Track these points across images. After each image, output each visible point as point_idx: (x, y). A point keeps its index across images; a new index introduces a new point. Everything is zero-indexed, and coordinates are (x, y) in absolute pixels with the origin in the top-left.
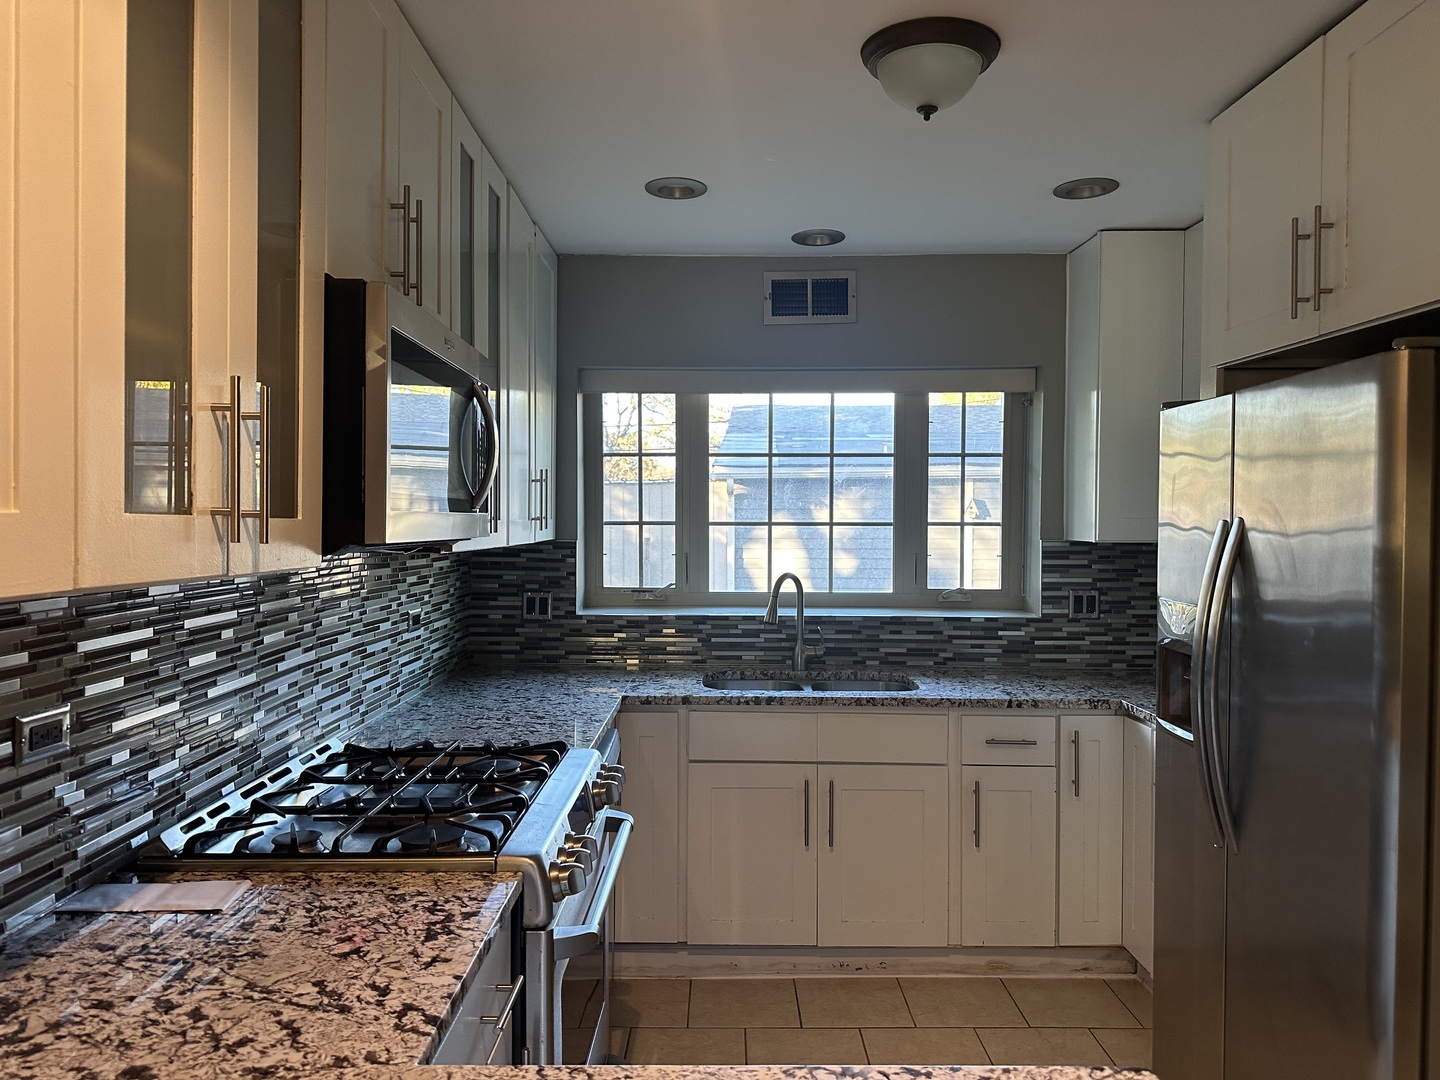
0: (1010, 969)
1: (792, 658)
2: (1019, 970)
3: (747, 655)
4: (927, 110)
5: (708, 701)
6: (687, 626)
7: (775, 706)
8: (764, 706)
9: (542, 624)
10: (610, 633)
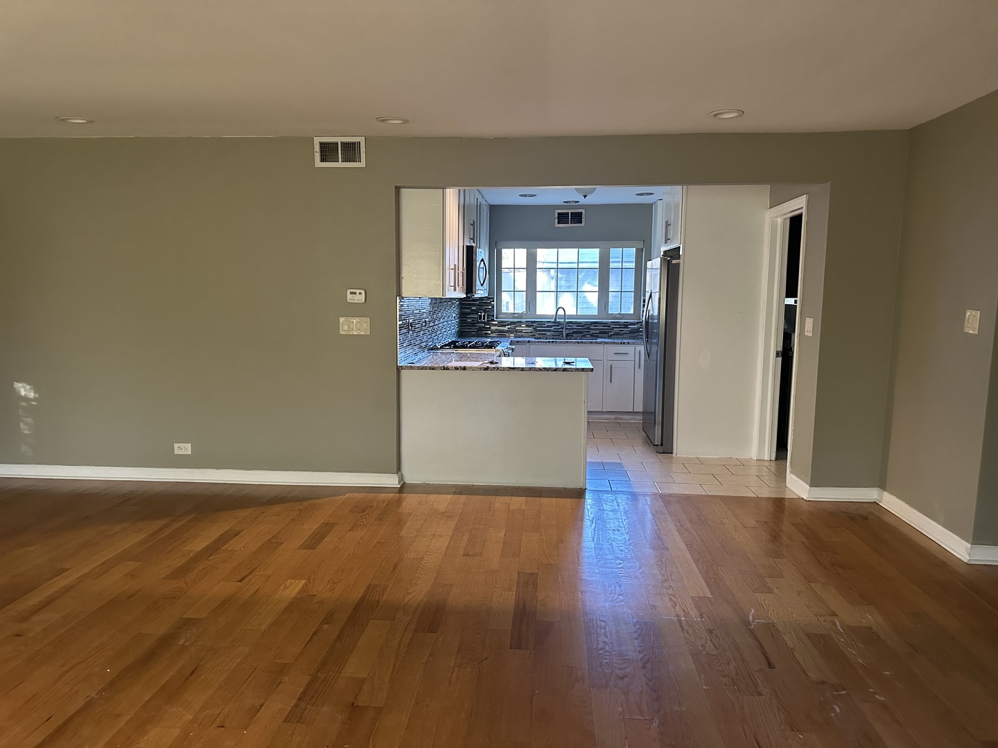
0: (621, 419)
1: (562, 334)
2: (623, 419)
3: (548, 333)
4: (585, 196)
5: (535, 342)
6: (529, 324)
7: (554, 344)
8: (551, 344)
9: (483, 323)
10: (505, 326)
